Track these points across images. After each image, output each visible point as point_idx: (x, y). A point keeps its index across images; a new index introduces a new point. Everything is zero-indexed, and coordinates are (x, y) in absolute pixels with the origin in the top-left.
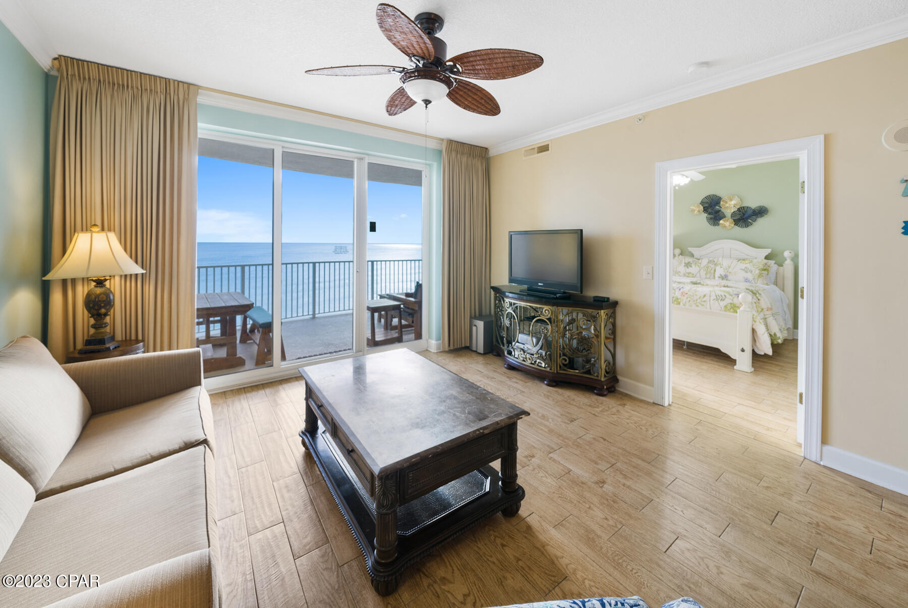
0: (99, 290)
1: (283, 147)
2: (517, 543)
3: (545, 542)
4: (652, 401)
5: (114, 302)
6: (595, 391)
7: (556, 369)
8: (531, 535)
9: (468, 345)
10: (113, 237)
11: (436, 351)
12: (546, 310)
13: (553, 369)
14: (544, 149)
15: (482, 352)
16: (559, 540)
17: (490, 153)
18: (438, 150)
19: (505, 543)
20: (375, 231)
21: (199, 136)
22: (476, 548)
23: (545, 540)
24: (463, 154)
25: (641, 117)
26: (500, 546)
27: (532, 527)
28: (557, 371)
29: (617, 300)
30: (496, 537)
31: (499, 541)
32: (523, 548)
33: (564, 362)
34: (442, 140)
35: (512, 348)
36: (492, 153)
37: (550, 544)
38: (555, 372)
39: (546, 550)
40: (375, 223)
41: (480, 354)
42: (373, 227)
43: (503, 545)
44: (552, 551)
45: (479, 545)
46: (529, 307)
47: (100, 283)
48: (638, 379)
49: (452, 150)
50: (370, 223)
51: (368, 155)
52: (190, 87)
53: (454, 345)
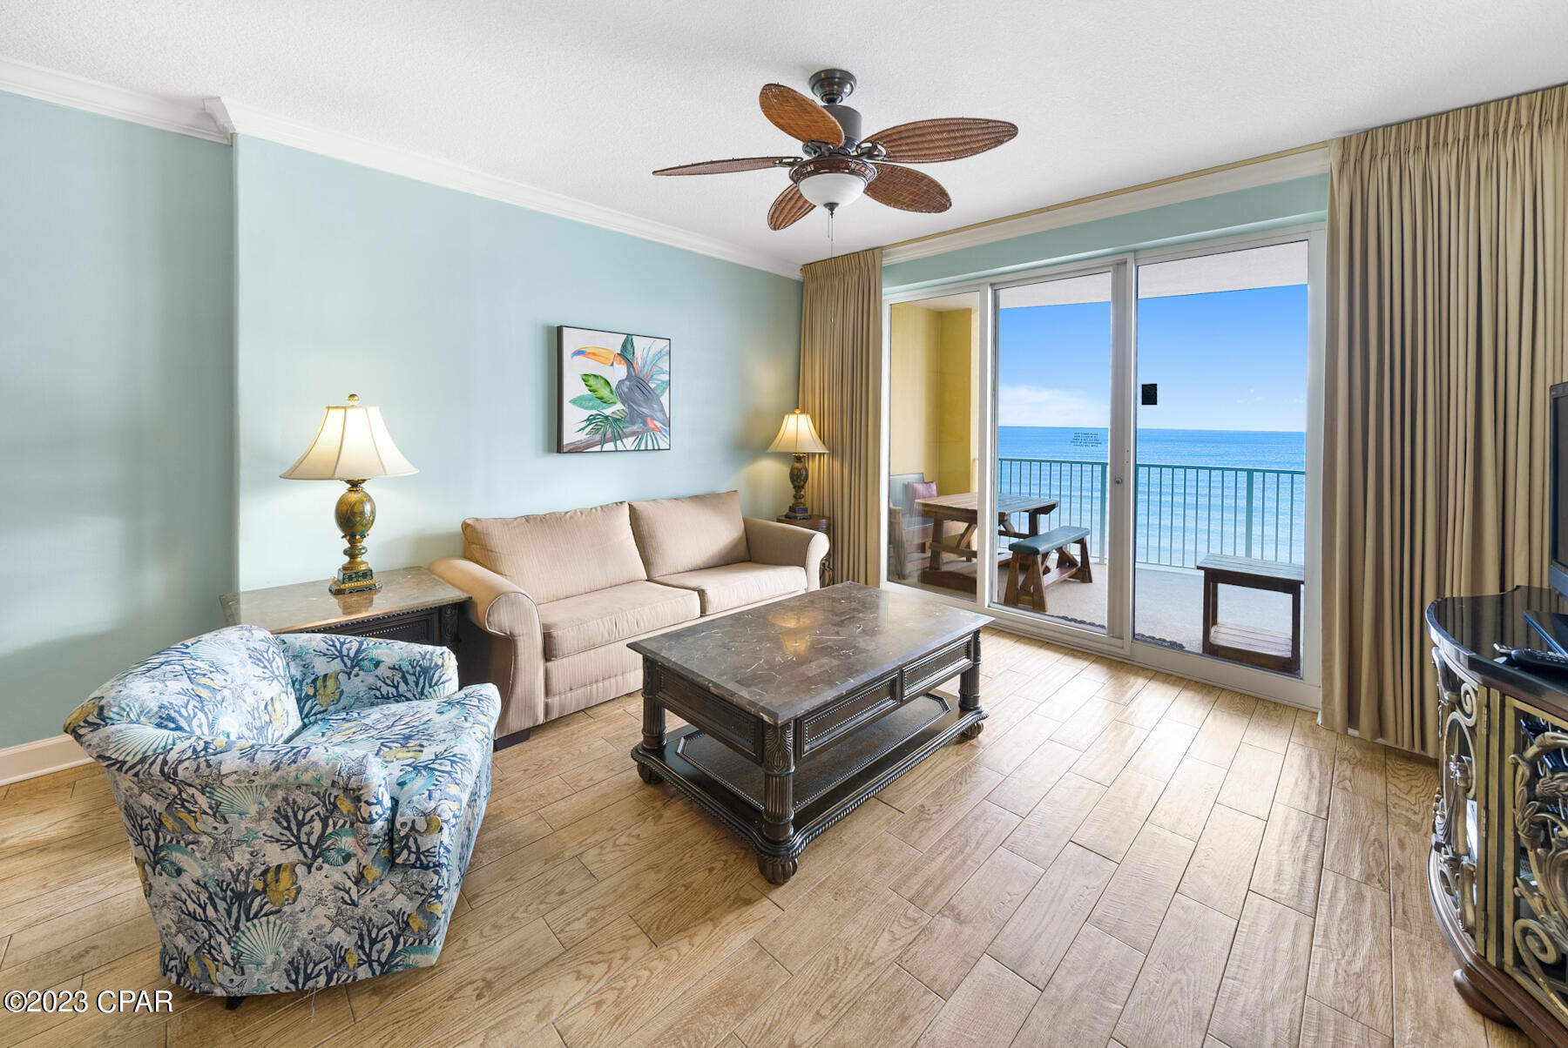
0: (799, 465)
1: (992, 284)
2: (715, 885)
3: (721, 923)
5: (808, 478)
8: (731, 905)
16: (725, 944)
19: (716, 871)
20: (1154, 402)
22: (704, 841)
23: (724, 923)
26: (709, 867)
27: (749, 907)
30: (726, 861)
31: (718, 865)
32: (706, 893)
37: (718, 929)
39: (705, 922)
40: (1154, 386)
42: (1150, 395)
43: (711, 870)
44: (703, 933)
45: (708, 845)
47: (802, 459)
49: (1373, 158)
50: (1143, 386)
51: (1135, 251)
52: (875, 251)
53: (1380, 730)
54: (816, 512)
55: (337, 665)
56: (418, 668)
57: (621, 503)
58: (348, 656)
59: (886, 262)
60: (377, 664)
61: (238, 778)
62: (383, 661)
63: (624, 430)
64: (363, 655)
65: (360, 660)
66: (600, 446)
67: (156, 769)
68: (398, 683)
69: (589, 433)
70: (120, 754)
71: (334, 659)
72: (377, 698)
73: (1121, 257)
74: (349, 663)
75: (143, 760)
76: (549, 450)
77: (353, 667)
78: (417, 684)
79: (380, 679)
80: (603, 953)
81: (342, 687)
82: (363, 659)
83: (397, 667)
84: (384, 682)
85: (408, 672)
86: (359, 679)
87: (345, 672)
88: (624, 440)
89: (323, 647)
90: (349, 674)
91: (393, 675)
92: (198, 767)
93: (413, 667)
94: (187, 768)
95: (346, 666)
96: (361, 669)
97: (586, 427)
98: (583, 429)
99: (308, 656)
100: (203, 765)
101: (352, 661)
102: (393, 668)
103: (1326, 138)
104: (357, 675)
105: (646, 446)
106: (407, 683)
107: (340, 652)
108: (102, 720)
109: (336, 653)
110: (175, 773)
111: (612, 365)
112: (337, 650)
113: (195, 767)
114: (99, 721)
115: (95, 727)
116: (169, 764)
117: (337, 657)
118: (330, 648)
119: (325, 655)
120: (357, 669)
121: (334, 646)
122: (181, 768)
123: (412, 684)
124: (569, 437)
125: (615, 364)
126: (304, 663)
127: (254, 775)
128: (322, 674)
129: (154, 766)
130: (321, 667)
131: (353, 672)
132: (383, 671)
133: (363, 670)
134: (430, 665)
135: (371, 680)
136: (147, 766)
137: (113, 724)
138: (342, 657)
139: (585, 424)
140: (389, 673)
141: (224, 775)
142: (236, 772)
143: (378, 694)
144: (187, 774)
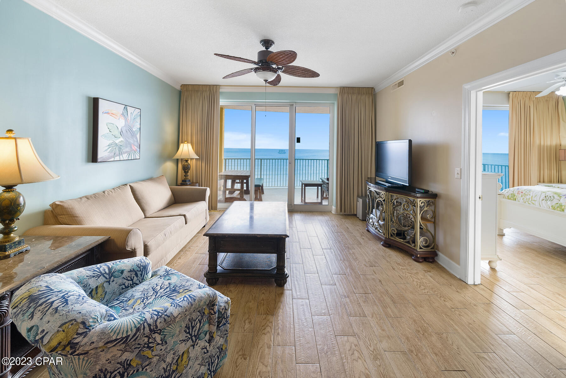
0: (186, 163)
1: (255, 104)
2: (269, 296)
4: (458, 277)
5: (190, 168)
6: (413, 257)
7: (388, 235)
9: (356, 213)
10: (190, 145)
11: (334, 213)
12: (382, 194)
13: (386, 235)
14: (401, 83)
15: (361, 219)
17: (376, 90)
18: (334, 94)
19: (265, 293)
20: (300, 142)
21: (220, 105)
24: (353, 93)
25: (454, 51)
27: (284, 294)
28: (389, 237)
29: (437, 193)
30: (264, 289)
33: (393, 231)
34: (337, 88)
35: (369, 217)
36: (377, 90)
38: (388, 237)
39: (278, 303)
40: (300, 138)
41: (360, 219)
42: (299, 140)
43: (263, 293)
46: (374, 191)
47: (187, 161)
48: (451, 257)
49: (344, 93)
50: (297, 138)
51: (296, 102)
52: (217, 86)
53: (345, 212)
54: (194, 181)
55: (102, 280)
56: (142, 267)
57: (126, 185)
58: (106, 273)
59: (221, 90)
60: (122, 272)
61: (181, 315)
62: (125, 270)
63: (123, 150)
64: (113, 270)
65: (113, 273)
66: (113, 158)
67: (147, 329)
68: (133, 277)
69: (109, 152)
70: (123, 334)
71: (99, 277)
72: (123, 289)
73: (293, 103)
74: (107, 276)
75: (138, 329)
76: (88, 161)
77: (110, 278)
78: (141, 275)
79: (125, 279)
80: (264, 326)
81: (106, 290)
82: (114, 272)
83: (132, 270)
84: (127, 280)
85: (138, 271)
86: (114, 282)
87: (107, 282)
88: (123, 155)
89: (90, 273)
90: (109, 282)
91: (131, 275)
92: (165, 319)
93: (139, 267)
94: (161, 322)
95: (106, 278)
96: (115, 277)
97: (108, 149)
98: (106, 150)
99: (85, 280)
100: (166, 317)
101: (109, 275)
102: (131, 271)
103: (337, 86)
104: (113, 281)
105: (131, 157)
106: (137, 276)
107: (101, 272)
108: (87, 329)
109: (99, 274)
110: (157, 327)
111: (119, 119)
112: (98, 272)
113: (164, 320)
114: (86, 330)
115: (85, 334)
116: (152, 324)
117: (101, 276)
118: (94, 272)
119: (94, 277)
120: (112, 278)
121: (95, 271)
122: (158, 323)
123: (139, 275)
124: (101, 154)
125: (120, 119)
126: (84, 284)
127: (186, 311)
128: (95, 287)
129: (145, 329)
130: (93, 283)
131: (111, 280)
132: (126, 274)
133: (116, 277)
134: (146, 264)
135: (120, 281)
136: (142, 331)
137: (93, 328)
138: (103, 275)
139: (108, 147)
140: (129, 274)
141: (176, 317)
142: (180, 314)
143: (124, 287)
144: (162, 324)
